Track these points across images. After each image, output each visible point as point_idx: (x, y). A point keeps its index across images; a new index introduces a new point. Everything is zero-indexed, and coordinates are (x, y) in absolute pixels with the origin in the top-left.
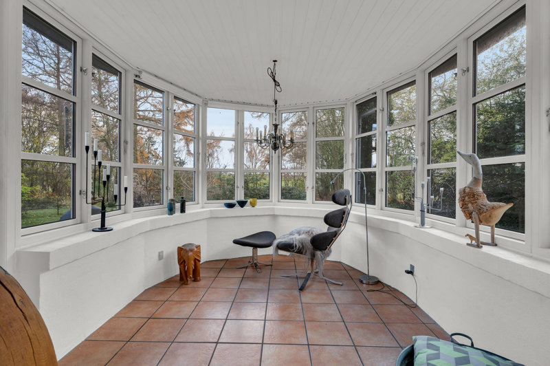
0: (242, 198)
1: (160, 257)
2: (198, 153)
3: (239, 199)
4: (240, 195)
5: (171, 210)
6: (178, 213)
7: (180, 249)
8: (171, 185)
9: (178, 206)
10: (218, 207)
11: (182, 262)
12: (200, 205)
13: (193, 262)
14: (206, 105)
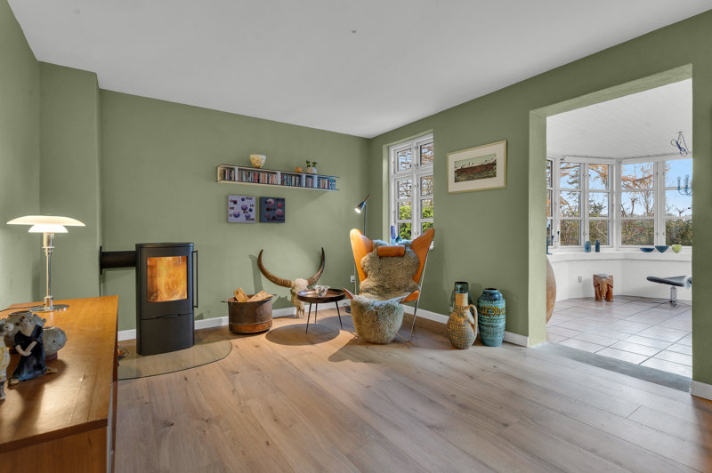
0: (664, 244)
1: (580, 280)
2: (613, 205)
3: (659, 245)
4: (660, 240)
5: (588, 249)
6: (593, 252)
7: (595, 276)
8: (587, 230)
9: (593, 247)
10: (634, 251)
11: (597, 285)
12: (614, 248)
13: (606, 286)
14: (620, 162)
